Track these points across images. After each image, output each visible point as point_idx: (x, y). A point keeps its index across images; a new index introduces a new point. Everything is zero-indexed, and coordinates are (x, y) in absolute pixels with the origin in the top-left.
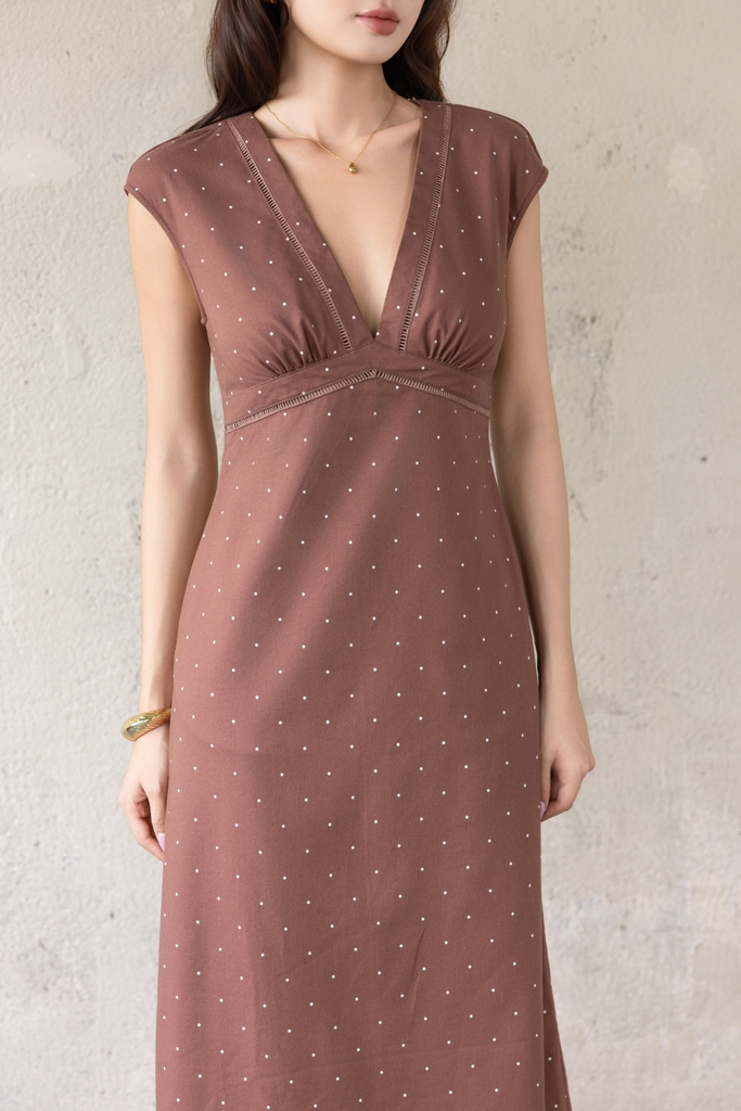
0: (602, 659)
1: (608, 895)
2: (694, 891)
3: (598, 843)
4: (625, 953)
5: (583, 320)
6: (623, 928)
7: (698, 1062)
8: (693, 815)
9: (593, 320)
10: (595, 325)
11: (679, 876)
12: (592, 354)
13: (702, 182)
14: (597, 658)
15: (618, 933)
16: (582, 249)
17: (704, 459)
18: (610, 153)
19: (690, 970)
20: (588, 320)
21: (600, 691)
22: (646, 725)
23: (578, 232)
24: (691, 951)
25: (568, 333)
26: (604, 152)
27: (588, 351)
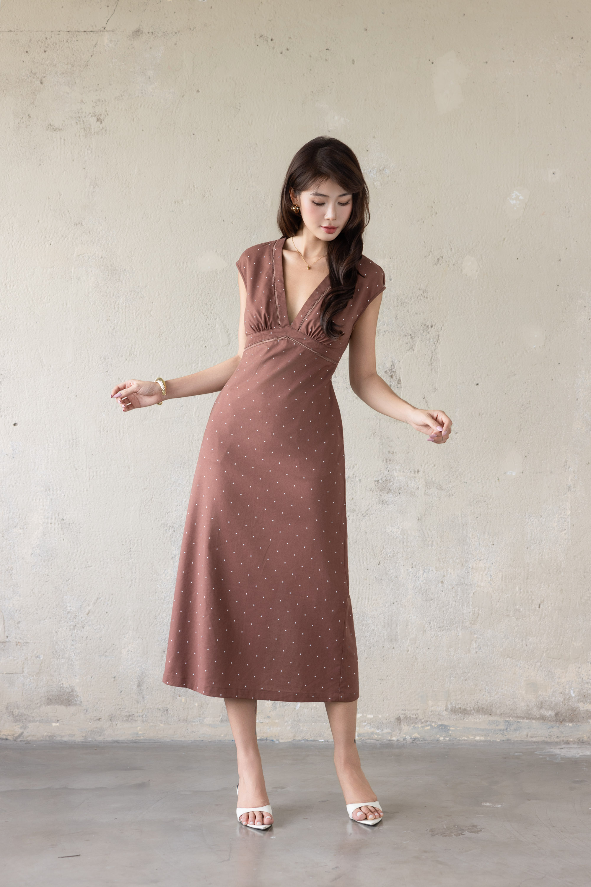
0: (434, 466)
1: (436, 568)
2: (472, 569)
3: (432, 545)
4: (443, 594)
5: (428, 326)
6: (442, 582)
7: (474, 645)
8: (473, 535)
9: (432, 327)
10: (432, 329)
11: (466, 561)
12: (431, 340)
13: (477, 271)
14: (433, 465)
15: (440, 585)
16: (427, 298)
17: (477, 384)
18: (438, 259)
19: (471, 603)
20: (430, 326)
21: (433, 479)
22: (453, 495)
23: (425, 291)
24: (472, 595)
25: (422, 332)
26: (436, 259)
27: (430, 339)
